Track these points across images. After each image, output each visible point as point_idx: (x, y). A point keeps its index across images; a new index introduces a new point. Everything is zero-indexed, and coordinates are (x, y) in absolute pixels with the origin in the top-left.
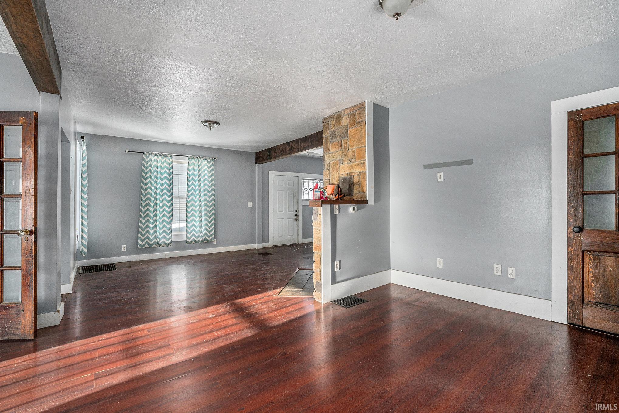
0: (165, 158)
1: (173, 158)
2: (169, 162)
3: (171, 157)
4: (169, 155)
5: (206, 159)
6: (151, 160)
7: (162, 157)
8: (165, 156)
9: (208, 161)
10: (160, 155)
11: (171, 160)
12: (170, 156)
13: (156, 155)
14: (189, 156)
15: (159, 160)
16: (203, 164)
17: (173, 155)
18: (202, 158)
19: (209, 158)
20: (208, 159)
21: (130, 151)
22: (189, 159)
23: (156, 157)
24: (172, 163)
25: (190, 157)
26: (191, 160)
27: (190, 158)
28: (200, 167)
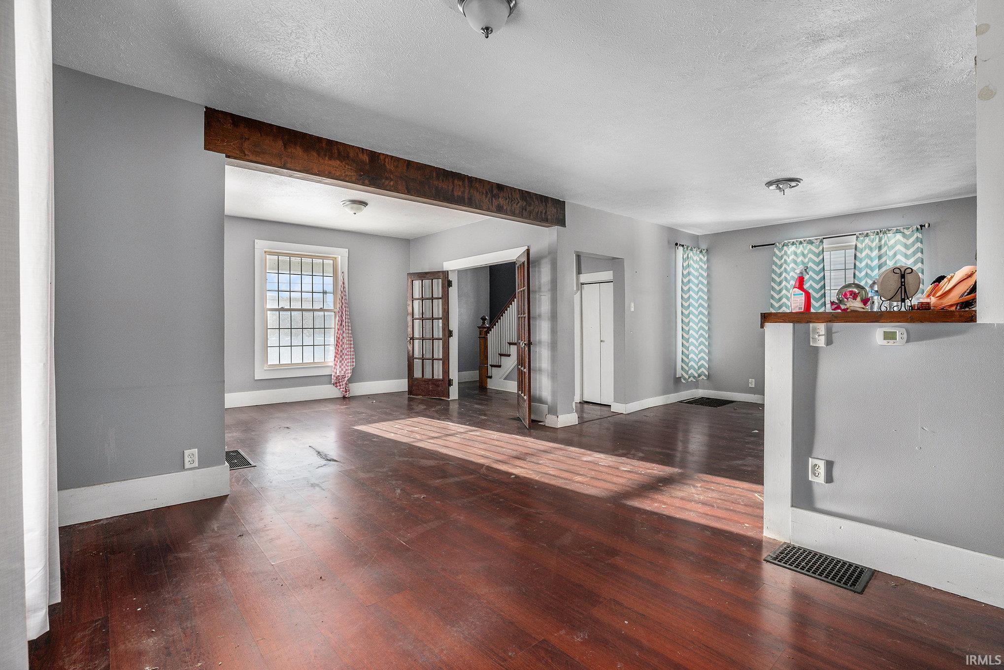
0: (809, 246)
1: (824, 243)
2: (817, 251)
3: (822, 242)
4: (816, 239)
5: (898, 231)
6: (786, 253)
7: (805, 245)
8: (811, 242)
9: (904, 235)
10: (801, 243)
11: (821, 248)
12: (819, 241)
13: (793, 244)
14: (857, 233)
15: (799, 251)
16: (892, 242)
17: (824, 238)
18: (889, 231)
19: (908, 229)
20: (906, 231)
21: (755, 246)
22: (857, 240)
23: (793, 248)
24: (823, 252)
25: (860, 234)
26: (863, 241)
27: (860, 236)
28: (883, 251)
